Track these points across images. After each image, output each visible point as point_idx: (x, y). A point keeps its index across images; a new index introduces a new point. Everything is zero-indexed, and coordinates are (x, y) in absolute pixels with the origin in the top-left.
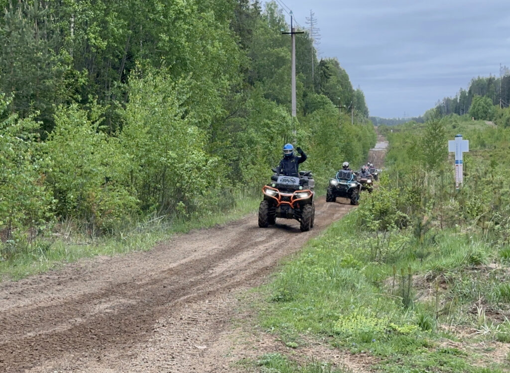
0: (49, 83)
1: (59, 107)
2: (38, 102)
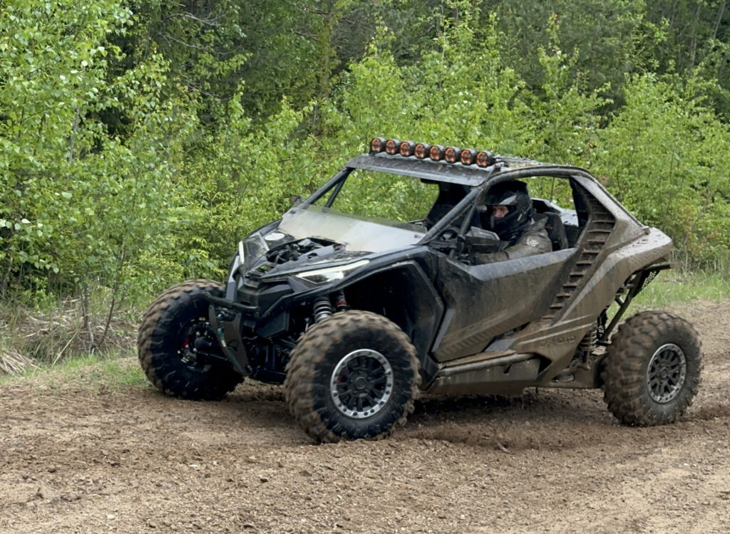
0: (612, 42)
1: (634, 77)
2: (593, 71)
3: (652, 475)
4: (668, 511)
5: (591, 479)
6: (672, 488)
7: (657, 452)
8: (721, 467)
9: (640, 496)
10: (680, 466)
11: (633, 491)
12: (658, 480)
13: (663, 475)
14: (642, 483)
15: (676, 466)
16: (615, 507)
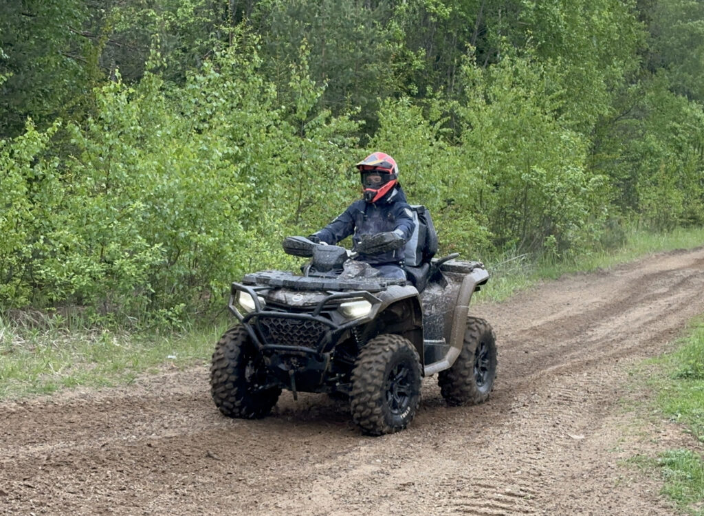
0: (373, 68)
1: (386, 101)
2: (356, 95)
3: (344, 472)
4: (348, 505)
5: (288, 480)
6: (359, 484)
7: (356, 451)
8: (409, 460)
9: (327, 492)
10: (373, 462)
11: (322, 489)
12: (348, 477)
13: (355, 472)
14: (332, 480)
15: (369, 463)
16: (301, 505)
